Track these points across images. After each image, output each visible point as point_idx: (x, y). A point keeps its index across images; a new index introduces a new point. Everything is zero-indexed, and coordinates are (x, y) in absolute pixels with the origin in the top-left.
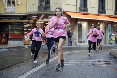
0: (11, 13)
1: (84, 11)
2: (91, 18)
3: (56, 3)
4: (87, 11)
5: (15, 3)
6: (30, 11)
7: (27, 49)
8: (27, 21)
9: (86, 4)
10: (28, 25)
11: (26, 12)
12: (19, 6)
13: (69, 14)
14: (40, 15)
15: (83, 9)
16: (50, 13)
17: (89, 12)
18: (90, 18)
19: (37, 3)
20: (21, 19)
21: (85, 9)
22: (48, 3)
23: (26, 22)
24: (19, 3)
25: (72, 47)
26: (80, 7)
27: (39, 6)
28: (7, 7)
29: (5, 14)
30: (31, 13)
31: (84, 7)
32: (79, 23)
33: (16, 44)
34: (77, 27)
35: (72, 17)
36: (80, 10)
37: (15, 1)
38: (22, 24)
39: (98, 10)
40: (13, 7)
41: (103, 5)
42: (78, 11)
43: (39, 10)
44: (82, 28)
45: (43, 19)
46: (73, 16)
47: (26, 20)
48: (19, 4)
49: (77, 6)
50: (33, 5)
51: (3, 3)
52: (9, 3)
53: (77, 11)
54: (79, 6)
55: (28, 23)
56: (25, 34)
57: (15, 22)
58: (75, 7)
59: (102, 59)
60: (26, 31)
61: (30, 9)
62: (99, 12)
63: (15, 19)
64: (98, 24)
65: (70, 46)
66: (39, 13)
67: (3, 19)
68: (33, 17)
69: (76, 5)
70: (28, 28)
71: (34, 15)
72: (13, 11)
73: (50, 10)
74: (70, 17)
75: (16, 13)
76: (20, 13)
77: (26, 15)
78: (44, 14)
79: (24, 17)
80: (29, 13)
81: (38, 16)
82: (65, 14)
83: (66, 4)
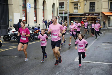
0: (76, 13)
3: (98, 8)
10: (84, 19)
11: (83, 12)
13: (104, 13)
14: (90, 14)
15: (111, 10)
19: (89, 8)
20: (81, 16)
24: (80, 8)
28: (74, 10)
29: (73, 14)
34: (108, 19)
36: (110, 11)
37: (78, 7)
38: (81, 18)
40: (77, 10)
44: (110, 19)
45: (91, 16)
46: (106, 14)
50: (87, 9)
52: (75, 8)
54: (109, 9)
55: (84, 18)
58: (107, 9)
61: (85, 11)
63: (78, 16)
65: (104, 29)
67: (72, 16)
70: (84, 20)
71: (87, 14)
72: (77, 12)
76: (80, 13)
79: (82, 15)
81: (89, 14)
82: (102, 13)
83: (103, 8)
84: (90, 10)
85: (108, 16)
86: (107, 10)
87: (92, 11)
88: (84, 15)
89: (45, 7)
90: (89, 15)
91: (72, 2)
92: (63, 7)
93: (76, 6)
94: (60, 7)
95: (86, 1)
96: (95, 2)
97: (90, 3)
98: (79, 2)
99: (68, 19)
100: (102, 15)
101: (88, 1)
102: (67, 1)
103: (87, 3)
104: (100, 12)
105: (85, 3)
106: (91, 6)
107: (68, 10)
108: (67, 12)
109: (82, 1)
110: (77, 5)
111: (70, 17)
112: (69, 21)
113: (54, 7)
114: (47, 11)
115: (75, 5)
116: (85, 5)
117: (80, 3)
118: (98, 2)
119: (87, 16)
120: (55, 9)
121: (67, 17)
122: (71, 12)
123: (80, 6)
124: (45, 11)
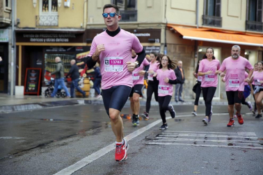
0: (50, 26)
1: (213, 23)
2: (229, 40)
3: (149, 5)
4: (219, 24)
5: (59, 5)
6: (91, 23)
7: (82, 106)
8: (84, 44)
9: (219, 7)
10: (86, 54)
11: (82, 25)
12: (67, 10)
13: (179, 30)
15: (210, 19)
16: (136, 27)
17: (225, 26)
18: (226, 39)
21: (217, 19)
22: (131, 4)
23: (83, 47)
24: (68, 4)
25: (184, 104)
26: (203, 16)
28: (41, 13)
29: (37, 29)
30: (93, 27)
31: (214, 15)
32: (200, 50)
34: (196, 60)
35: (185, 37)
36: (205, 21)
37: (59, 0)
39: (246, 22)
40: (54, 13)
41: (258, 10)
42: (200, 23)
46: (188, 35)
47: (81, 42)
48: (66, 7)
49: (196, 12)
50: (99, 8)
51: (33, 4)
52: (45, 3)
53: (196, 23)
54: (201, 13)
55: (86, 49)
57: (58, 47)
59: (254, 134)
60: (81, 67)
61: (91, 19)
62: (248, 26)
63: (58, 40)
64: (246, 53)
65: (179, 103)
67: (32, 40)
69: (194, 9)
70: (85, 60)
72: (54, 22)
73: (136, 20)
74: (181, 36)
75: (60, 26)
76: (70, 26)
77: (82, 30)
79: (78, 36)
80: (89, 27)
82: (168, 28)
83: (172, 8)
85: (196, 44)
87: (126, 18)
99: (12, 52)
100: (171, 39)
104: (160, 24)
107: (10, 12)
108: (8, 21)
111: (21, 44)
112: (17, 63)
121: (6, 45)
122: (28, 23)
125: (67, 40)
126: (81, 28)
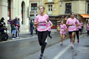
3: (75, 9)
6: (60, 14)
8: (59, 19)
10: (59, 21)
11: (58, 14)
13: (82, 15)
20: (56, 18)
24: (55, 10)
25: (83, 33)
27: (65, 12)
28: (48, 12)
32: (87, 20)
33: (53, 31)
34: (86, 22)
35: (83, 17)
36: (88, 13)
37: (53, 9)
38: (56, 20)
43: (65, 13)
45: (67, 18)
48: (54, 11)
49: (86, 11)
50: (62, 11)
51: (46, 10)
52: (49, 9)
53: (86, 13)
55: (59, 20)
56: (58, 26)
57: (52, 20)
58: (85, 11)
60: (58, 24)
63: (52, 18)
66: (65, 15)
68: (62, 17)
70: (59, 23)
71: (63, 16)
72: (51, 14)
75: (53, 15)
76: (55, 15)
77: (58, 16)
78: (68, 16)
79: (57, 17)
82: (79, 15)
83: (80, 10)
84: (66, 12)
85: (86, 18)
86: (84, 13)
87: (69, 13)
88: (60, 17)
89: (11, 5)
90: (64, 18)
91: (46, 3)
92: (35, 8)
93: (50, 8)
94: (33, 8)
95: (62, 2)
96: (71, 3)
97: (66, 4)
98: (53, 3)
100: (80, 17)
101: (63, 2)
102: (40, 2)
103: (62, 4)
104: (77, 14)
105: (60, 4)
106: (67, 10)
109: (57, 2)
110: (52, 6)
113: (24, 7)
114: (14, 9)
115: (49, 6)
116: (60, 6)
117: (55, 4)
118: (75, 4)
119: (63, 18)
120: (25, 9)
123: (54, 7)
124: (11, 9)
125: (55, 18)
126: (58, 15)
